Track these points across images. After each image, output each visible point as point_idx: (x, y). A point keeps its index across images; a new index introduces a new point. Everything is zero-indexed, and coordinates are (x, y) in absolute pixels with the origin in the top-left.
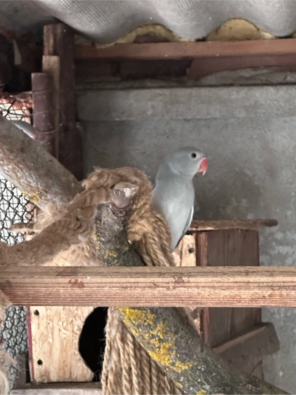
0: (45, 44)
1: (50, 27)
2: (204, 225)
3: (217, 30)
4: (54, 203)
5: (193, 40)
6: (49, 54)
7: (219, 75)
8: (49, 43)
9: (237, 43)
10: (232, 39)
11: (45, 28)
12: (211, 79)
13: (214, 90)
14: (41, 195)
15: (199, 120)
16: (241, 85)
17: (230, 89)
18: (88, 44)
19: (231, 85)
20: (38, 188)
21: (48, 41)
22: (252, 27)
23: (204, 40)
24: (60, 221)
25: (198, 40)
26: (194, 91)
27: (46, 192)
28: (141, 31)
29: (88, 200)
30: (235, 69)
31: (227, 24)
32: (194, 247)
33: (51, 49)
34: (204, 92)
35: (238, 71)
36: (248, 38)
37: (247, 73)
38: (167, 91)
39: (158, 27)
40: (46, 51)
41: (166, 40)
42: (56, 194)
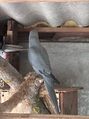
0: (8, 27)
1: (10, 21)
2: (62, 90)
3: (64, 24)
4: (15, 84)
5: (56, 27)
6: (9, 30)
7: (64, 38)
8: (9, 27)
9: (70, 28)
10: (68, 27)
11: (8, 21)
12: (61, 40)
13: (63, 43)
14: (10, 81)
15: (58, 53)
16: (72, 42)
17: (68, 43)
18: (22, 27)
19: (68, 42)
20: (9, 79)
21: (9, 26)
22: (75, 23)
23: (59, 27)
24: (18, 92)
25: (58, 27)
26: (56, 43)
27: (12, 81)
28: (39, 23)
29: (27, 84)
30: (69, 37)
31: (67, 22)
32: (59, 97)
33: (10, 29)
34: (60, 44)
35: (70, 37)
36: (74, 27)
37: (73, 38)
38: (47, 43)
39: (45, 22)
40: (8, 29)
41: (47, 26)
42: (16, 81)
